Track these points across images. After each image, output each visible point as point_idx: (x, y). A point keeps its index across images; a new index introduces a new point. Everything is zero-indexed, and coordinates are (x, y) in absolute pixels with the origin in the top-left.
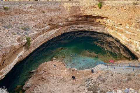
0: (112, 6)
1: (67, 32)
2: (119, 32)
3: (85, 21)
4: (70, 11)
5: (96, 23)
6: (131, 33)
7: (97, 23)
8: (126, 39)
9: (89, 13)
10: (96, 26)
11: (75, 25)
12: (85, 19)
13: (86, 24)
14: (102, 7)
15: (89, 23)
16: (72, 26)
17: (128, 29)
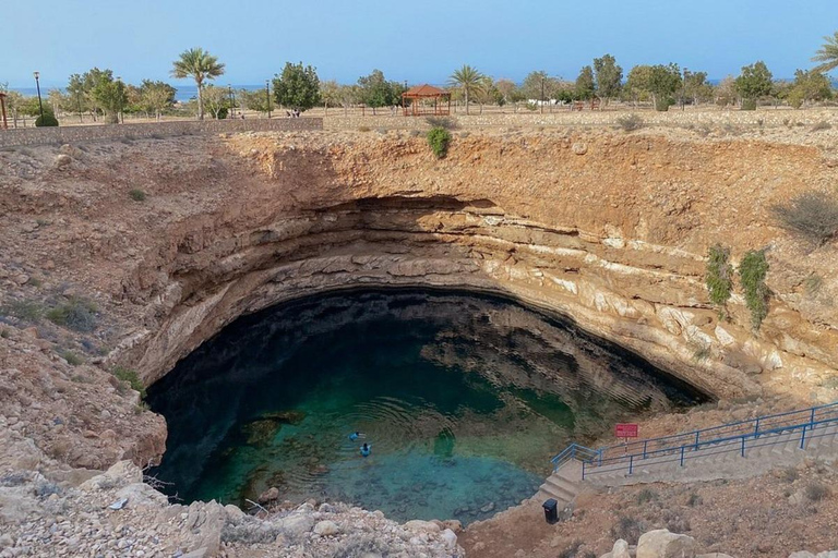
0: (505, 140)
1: (253, 313)
2: (555, 274)
3: (352, 234)
4: (280, 176)
5: (418, 237)
6: (638, 270)
7: (426, 237)
8: (617, 305)
9: (387, 182)
10: (421, 251)
11: (300, 263)
12: (356, 218)
13: (357, 246)
14: (451, 150)
15: (377, 241)
16: (287, 267)
17: (620, 252)
